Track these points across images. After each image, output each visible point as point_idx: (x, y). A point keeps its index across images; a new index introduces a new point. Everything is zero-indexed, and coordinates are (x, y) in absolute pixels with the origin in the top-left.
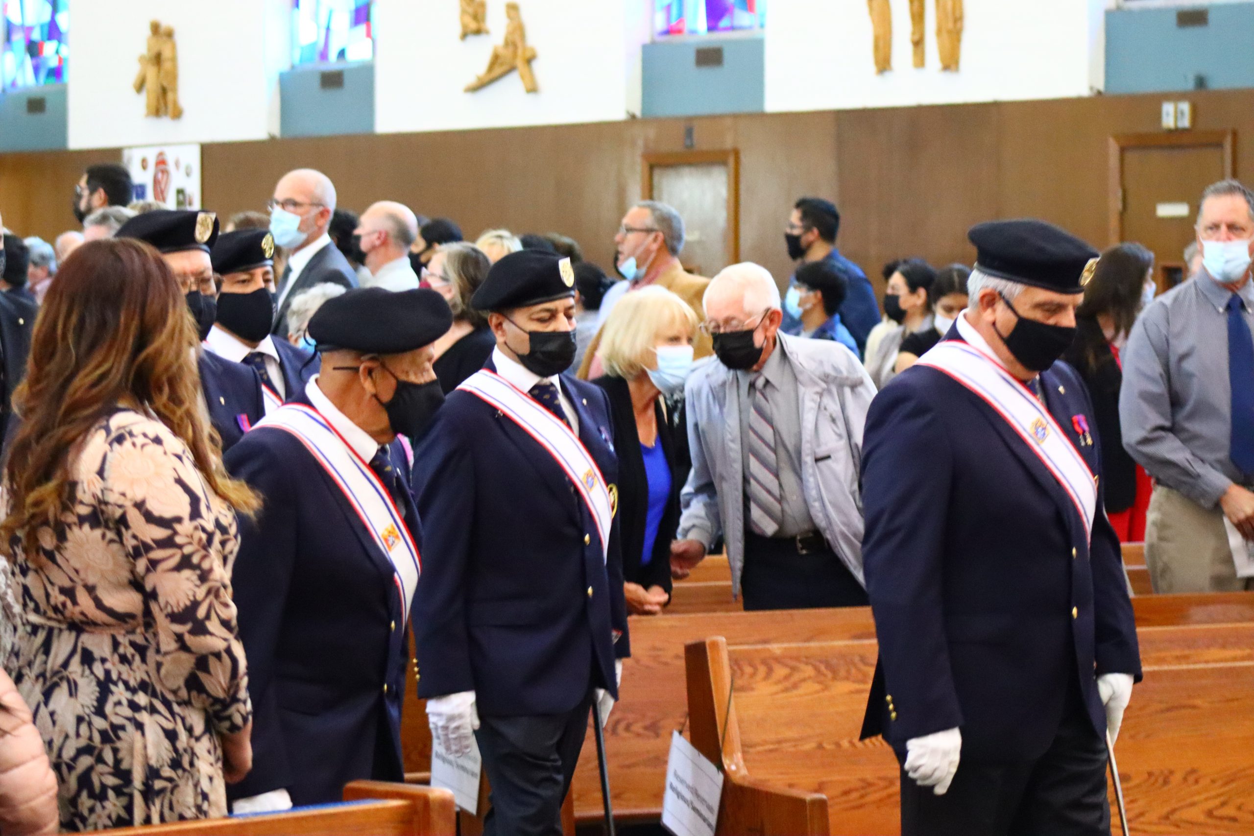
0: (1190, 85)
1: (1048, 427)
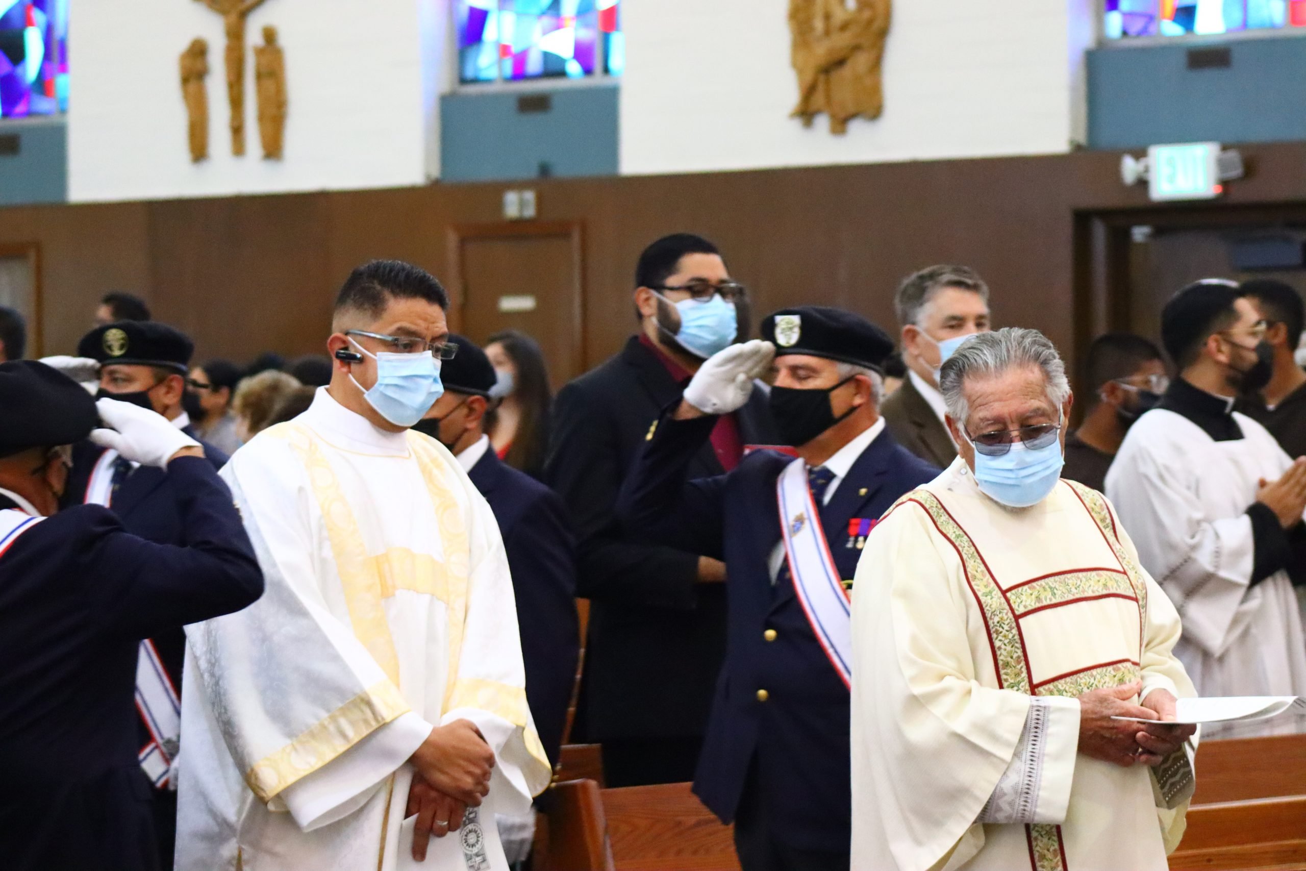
0: (532, 173)
1: (807, 523)
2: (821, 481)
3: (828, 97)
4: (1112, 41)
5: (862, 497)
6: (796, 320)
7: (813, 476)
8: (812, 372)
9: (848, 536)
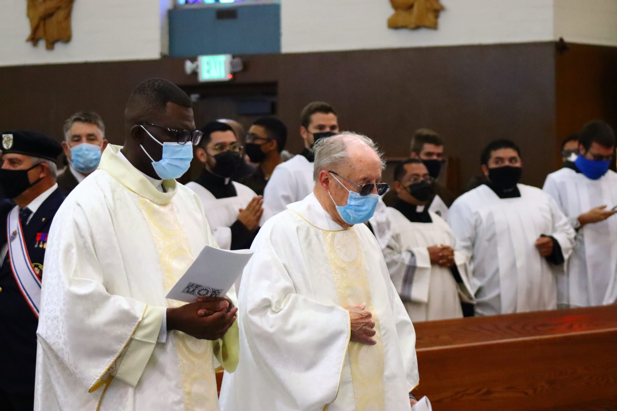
2: (25, 215)
3: (45, 31)
4: (182, 6)
5: (43, 222)
6: (11, 136)
7: (22, 212)
8: (19, 162)
9: (36, 241)
